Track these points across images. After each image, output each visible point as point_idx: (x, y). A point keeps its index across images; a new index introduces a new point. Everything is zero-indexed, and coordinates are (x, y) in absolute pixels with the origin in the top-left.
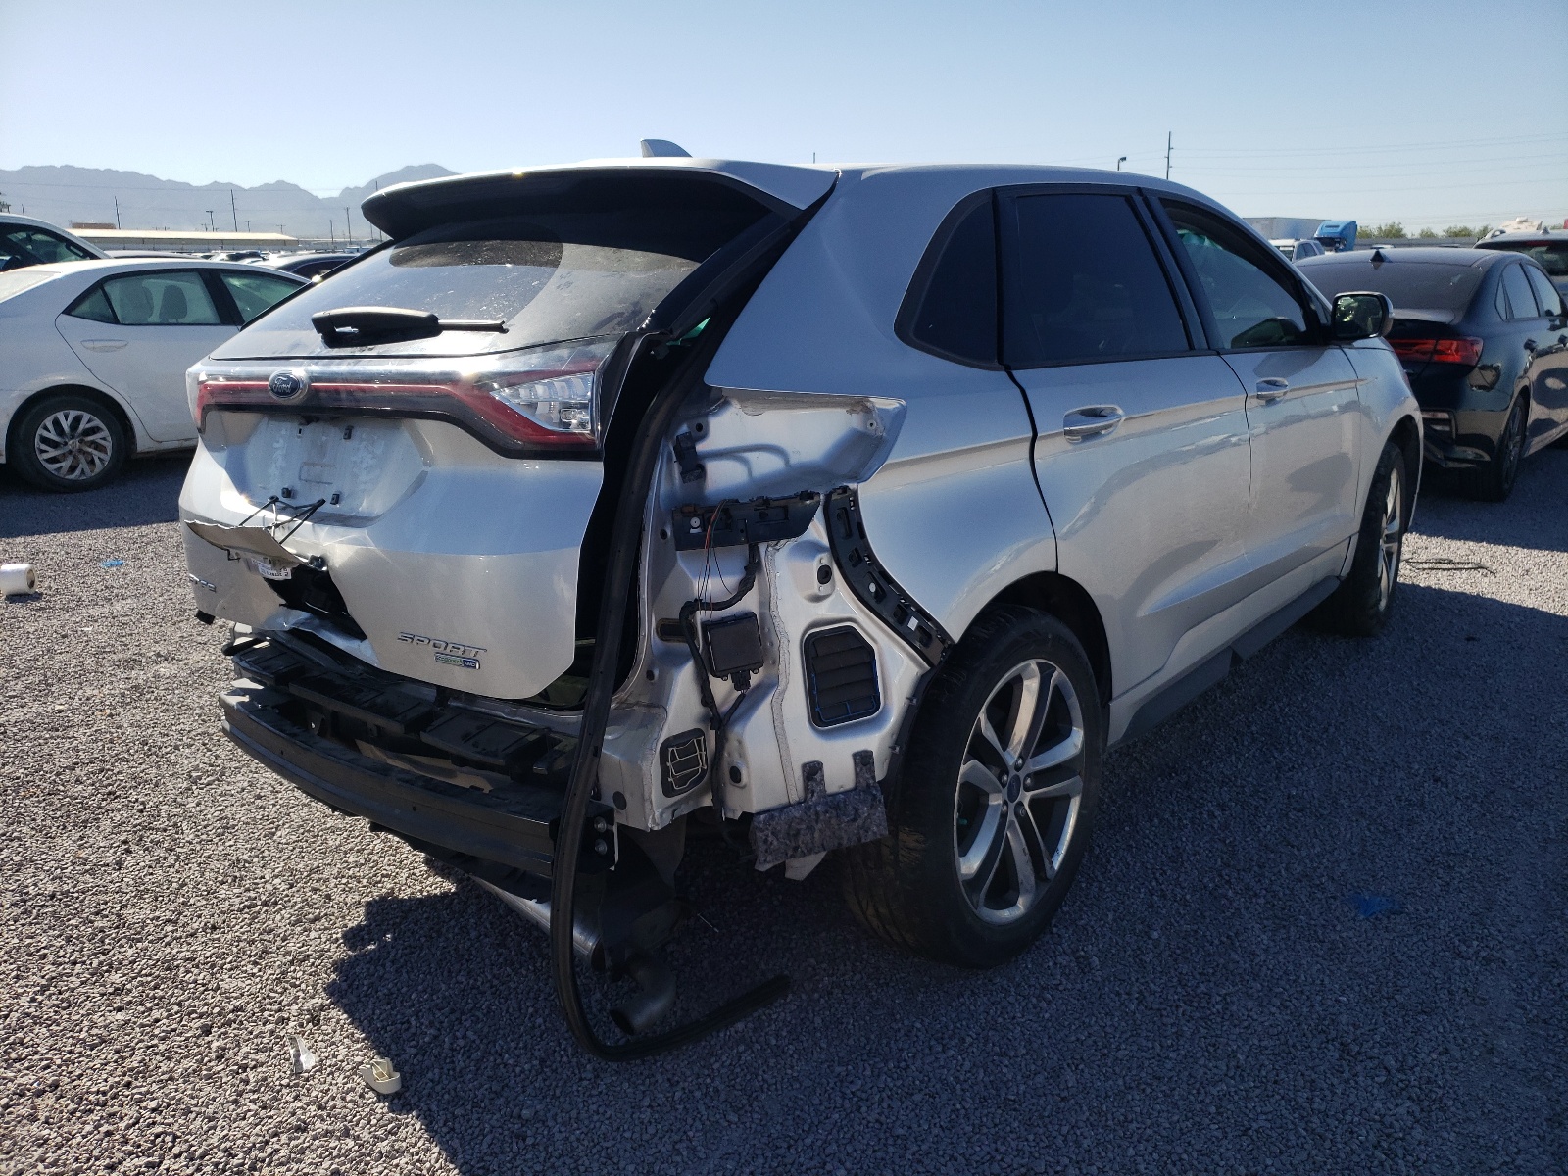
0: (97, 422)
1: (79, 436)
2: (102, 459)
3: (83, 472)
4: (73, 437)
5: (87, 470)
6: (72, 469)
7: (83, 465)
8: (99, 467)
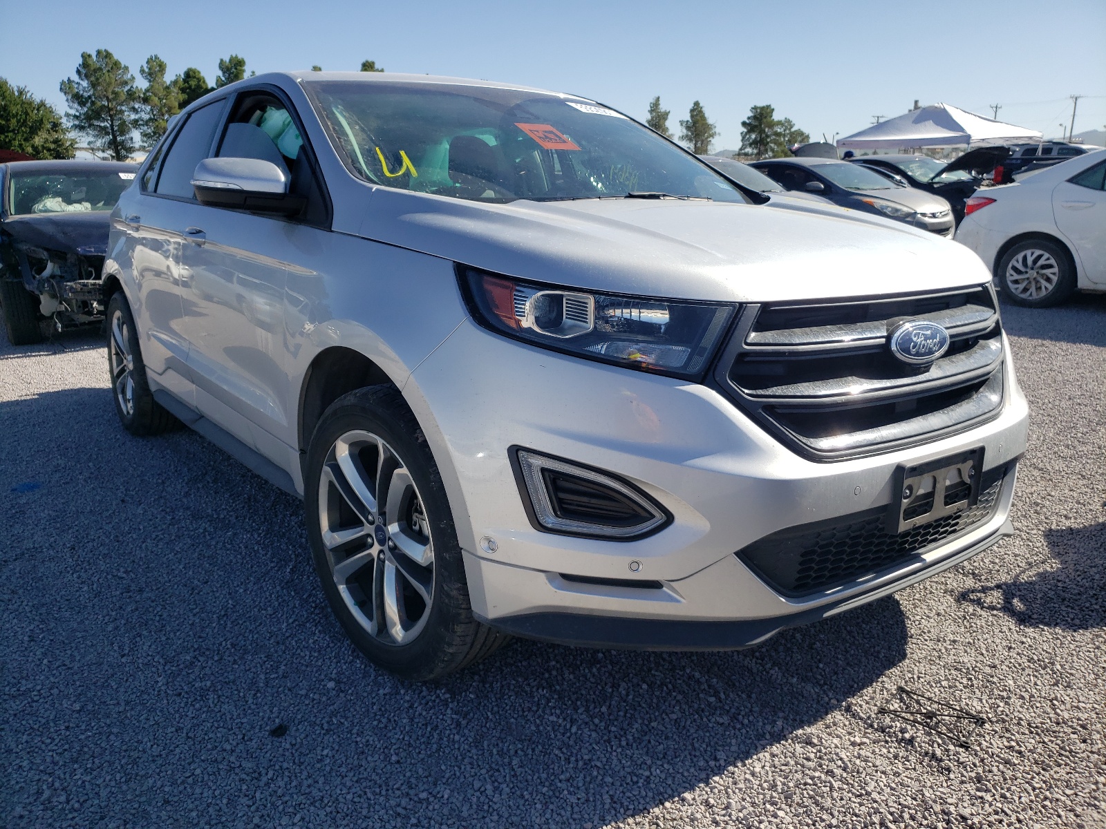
0: (1052, 261)
1: (1038, 268)
2: (1048, 288)
3: (1031, 295)
4: (1032, 269)
5: (1034, 294)
6: (1025, 290)
7: (1033, 289)
8: (1043, 293)
